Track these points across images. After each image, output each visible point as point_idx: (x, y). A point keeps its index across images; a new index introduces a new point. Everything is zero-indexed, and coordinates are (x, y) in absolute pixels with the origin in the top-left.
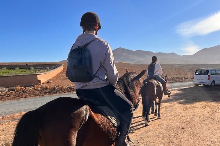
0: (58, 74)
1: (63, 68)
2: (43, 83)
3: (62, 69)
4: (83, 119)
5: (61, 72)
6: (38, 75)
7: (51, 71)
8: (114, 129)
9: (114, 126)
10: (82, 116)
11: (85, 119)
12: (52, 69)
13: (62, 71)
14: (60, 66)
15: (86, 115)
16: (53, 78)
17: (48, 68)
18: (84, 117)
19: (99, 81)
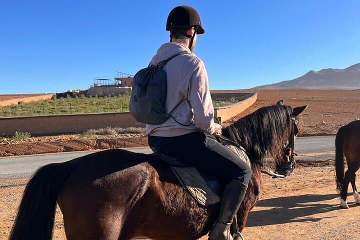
0: (247, 109)
1: (256, 98)
2: (224, 123)
3: (255, 101)
4: (135, 191)
5: (253, 105)
6: (218, 110)
7: (237, 104)
8: (198, 210)
9: (200, 205)
10: (135, 184)
11: (140, 190)
12: (239, 101)
13: (254, 103)
14: (251, 95)
15: (143, 182)
16: (239, 114)
17: (233, 99)
18: (138, 186)
19: (174, 124)
